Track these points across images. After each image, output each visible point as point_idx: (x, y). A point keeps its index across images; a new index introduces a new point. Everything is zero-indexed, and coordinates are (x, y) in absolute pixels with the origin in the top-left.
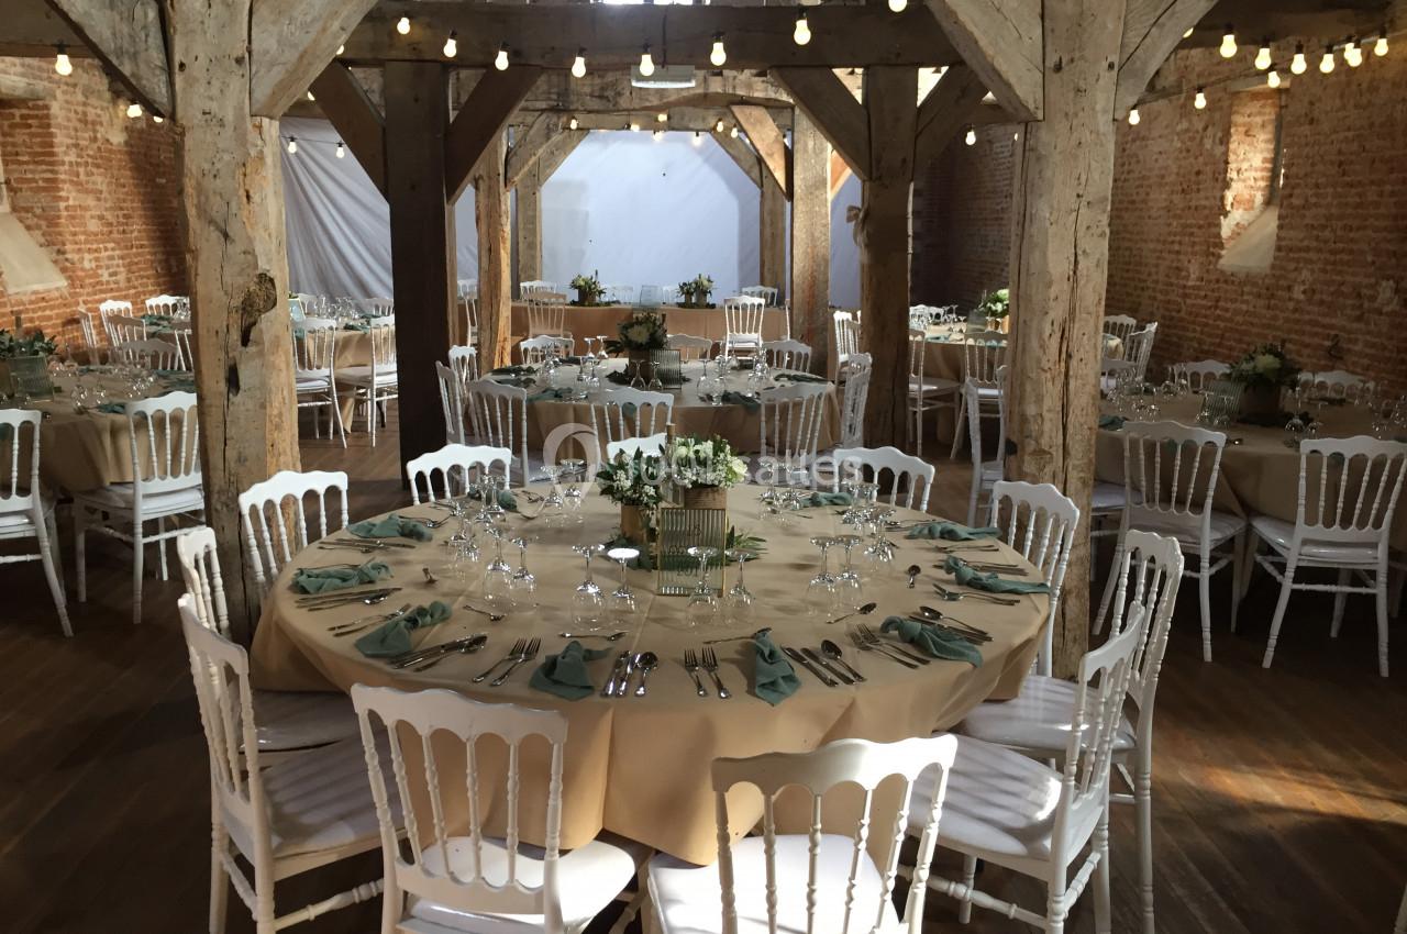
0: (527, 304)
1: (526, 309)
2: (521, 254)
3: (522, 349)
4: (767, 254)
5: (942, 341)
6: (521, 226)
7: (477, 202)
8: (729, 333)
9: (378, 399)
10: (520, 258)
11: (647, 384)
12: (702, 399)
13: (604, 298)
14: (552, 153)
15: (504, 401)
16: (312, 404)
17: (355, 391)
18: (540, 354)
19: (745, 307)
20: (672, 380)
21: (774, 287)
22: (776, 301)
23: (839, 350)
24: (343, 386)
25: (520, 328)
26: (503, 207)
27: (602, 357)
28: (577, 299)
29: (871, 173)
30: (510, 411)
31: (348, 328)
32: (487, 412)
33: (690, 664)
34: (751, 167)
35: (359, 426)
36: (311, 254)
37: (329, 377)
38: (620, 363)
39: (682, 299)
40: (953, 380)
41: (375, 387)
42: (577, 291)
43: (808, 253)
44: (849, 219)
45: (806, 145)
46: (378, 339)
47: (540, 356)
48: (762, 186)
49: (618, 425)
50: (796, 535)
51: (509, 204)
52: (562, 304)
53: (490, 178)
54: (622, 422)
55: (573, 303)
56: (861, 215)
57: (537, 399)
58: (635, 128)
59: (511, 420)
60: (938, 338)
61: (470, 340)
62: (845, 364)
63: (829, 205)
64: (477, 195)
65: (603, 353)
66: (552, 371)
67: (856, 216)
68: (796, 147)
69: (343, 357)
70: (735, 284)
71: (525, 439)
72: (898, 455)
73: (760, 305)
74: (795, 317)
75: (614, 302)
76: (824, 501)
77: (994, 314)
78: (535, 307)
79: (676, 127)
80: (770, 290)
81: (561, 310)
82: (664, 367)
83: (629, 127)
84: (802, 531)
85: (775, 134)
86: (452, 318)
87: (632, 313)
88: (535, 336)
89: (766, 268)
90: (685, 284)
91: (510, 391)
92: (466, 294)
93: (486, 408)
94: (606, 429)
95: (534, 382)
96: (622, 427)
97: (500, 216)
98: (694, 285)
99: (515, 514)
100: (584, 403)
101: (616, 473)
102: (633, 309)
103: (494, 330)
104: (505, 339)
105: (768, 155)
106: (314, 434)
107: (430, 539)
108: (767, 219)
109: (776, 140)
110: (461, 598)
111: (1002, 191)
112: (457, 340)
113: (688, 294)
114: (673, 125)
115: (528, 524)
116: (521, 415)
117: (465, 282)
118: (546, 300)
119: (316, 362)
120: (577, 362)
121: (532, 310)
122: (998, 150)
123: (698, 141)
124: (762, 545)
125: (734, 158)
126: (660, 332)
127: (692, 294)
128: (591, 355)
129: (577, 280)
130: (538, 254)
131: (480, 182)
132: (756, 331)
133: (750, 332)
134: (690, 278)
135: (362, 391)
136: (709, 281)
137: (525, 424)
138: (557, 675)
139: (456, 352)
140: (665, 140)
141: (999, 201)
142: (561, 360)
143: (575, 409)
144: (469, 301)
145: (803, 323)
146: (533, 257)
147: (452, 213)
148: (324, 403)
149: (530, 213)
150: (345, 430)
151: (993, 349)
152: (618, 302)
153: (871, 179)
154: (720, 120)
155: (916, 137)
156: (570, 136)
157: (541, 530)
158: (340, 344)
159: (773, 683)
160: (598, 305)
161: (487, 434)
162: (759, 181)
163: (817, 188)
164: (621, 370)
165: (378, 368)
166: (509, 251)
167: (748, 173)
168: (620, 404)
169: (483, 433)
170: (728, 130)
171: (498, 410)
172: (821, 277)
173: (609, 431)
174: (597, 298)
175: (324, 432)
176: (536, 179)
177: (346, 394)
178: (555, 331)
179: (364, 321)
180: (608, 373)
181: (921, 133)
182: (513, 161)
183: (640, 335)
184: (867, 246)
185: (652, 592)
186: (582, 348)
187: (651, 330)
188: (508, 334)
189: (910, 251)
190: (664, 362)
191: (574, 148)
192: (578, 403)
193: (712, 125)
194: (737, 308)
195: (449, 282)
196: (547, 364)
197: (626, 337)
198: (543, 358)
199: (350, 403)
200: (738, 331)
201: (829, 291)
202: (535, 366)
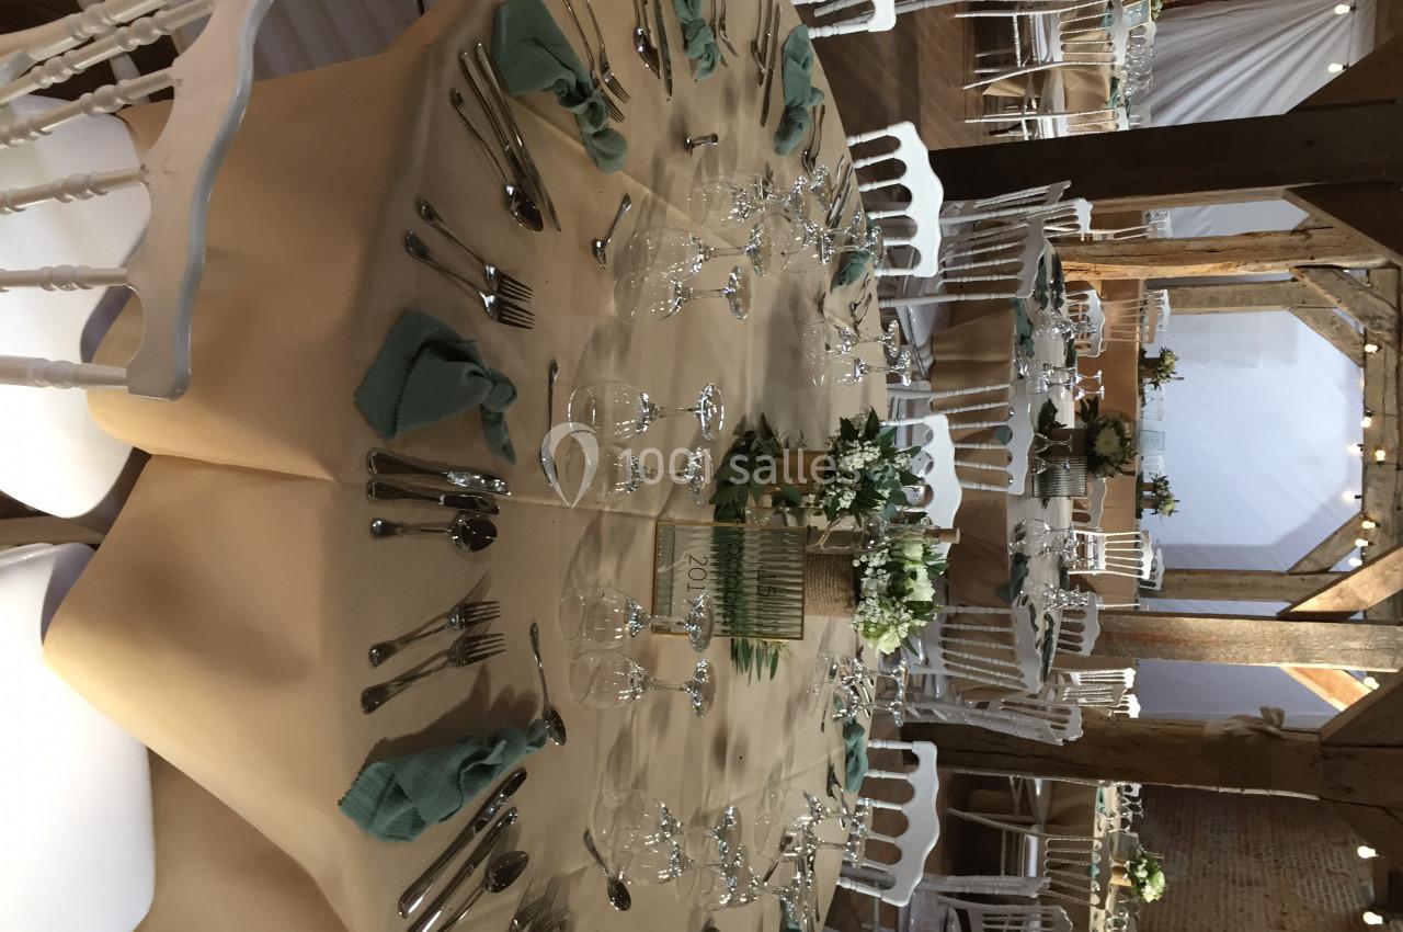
0: (1141, 298)
1: (1135, 296)
2: (1204, 289)
3: (1086, 292)
4: (1205, 578)
5: (1098, 805)
6: (1238, 288)
7: (1276, 233)
8: (1106, 535)
9: (1024, 123)
10: (1198, 289)
11: (1041, 455)
12: (1018, 528)
13: (1148, 389)
14: (1333, 323)
15: (1016, 268)
16: (1017, 43)
17: (1034, 96)
18: (1080, 315)
19: (1140, 555)
20: (1044, 486)
21: (1163, 586)
22: (1146, 589)
23: (1086, 672)
24: (1041, 80)
25: (1111, 290)
26: (1268, 265)
27: (1075, 393)
28: (1147, 356)
29: (1332, 745)
30: (1001, 278)
31: (1114, 82)
32: (1000, 247)
33: (470, 612)
34: (1316, 562)
35: (991, 105)
36: (1203, 47)
37: (1052, 62)
38: (1067, 418)
39: (1147, 480)
40: (1049, 812)
41: (1039, 118)
42: (1158, 356)
43: (1209, 636)
44: (1265, 710)
45: (1355, 639)
46: (1099, 118)
47: (1079, 317)
48: (1290, 574)
49: (981, 421)
50: (789, 718)
51: (1273, 272)
52: (1141, 339)
53: (1307, 248)
54: (985, 425)
55: (1142, 352)
56: (1272, 729)
57: (1019, 314)
58: (1367, 422)
59: (989, 278)
60: (1101, 801)
61: (1097, 233)
62: (1068, 679)
63: (1273, 664)
64: (1284, 232)
65: (1081, 395)
66: (1057, 330)
67: (1271, 722)
68: (1351, 627)
69: (1076, 77)
70: (1167, 540)
71: (963, 298)
72: (925, 847)
73: (1140, 573)
74: (1127, 617)
75: (1143, 400)
76: (851, 743)
77: (1134, 867)
78: (1138, 307)
79: (1369, 471)
80: (1159, 581)
81: (1134, 338)
82: (1063, 474)
83: (1369, 415)
84: (796, 724)
85: (1369, 601)
86: (1128, 203)
87: (1130, 421)
88: (1102, 307)
89: (1185, 576)
90: (1167, 483)
91: (1029, 275)
92: (1154, 226)
93: (1006, 246)
94: (976, 404)
95: (1043, 308)
96: (978, 425)
97: (1257, 262)
98: (1165, 494)
99: (829, 284)
100: (1013, 374)
101: (875, 445)
102: (1135, 423)
103: (1110, 259)
104: (1098, 273)
105: (1341, 591)
106: (980, 52)
107: (778, 151)
108: (1249, 579)
109: (1361, 602)
110: (647, 191)
111: (1283, 856)
112: (1099, 211)
113: (1154, 487)
114: (1370, 467)
115: (809, 303)
116: (996, 292)
117: (1170, 220)
118: (1146, 320)
119: (1071, 43)
120: (1070, 362)
121: (1135, 304)
122: (1335, 854)
123: (1350, 498)
124: (766, 671)
125: (1328, 540)
126: (1110, 469)
127: (1154, 491)
128: (1078, 379)
129: (1172, 356)
130: (1204, 309)
131: (1303, 236)
132: (1108, 568)
133: (1107, 560)
134: (1173, 489)
135: (1034, 104)
136: (1171, 512)
137: (984, 297)
138: (430, 363)
139: (1083, 209)
140: (1350, 459)
141: (1271, 851)
142: (1072, 341)
143: (1005, 362)
144: (1144, 230)
145: (1119, 627)
146: (1199, 304)
147: (1272, 196)
148: (1019, 57)
149: (1255, 299)
150: (986, 86)
151: (1088, 871)
152: (1144, 404)
153: (1324, 744)
154: (1378, 525)
155: (1384, 809)
156: (1357, 344)
157: (799, 323)
158: (1093, 73)
159: (399, 794)
160: (1140, 381)
161: (973, 248)
162: (1298, 570)
163: (1295, 650)
164: (1058, 418)
165: (1062, 119)
166: (1211, 274)
167: (1307, 557)
168: (1010, 423)
169: (973, 243)
170: (1365, 534)
171: (1003, 262)
172: (1179, 652)
173: (974, 408)
174: (1149, 380)
175: (984, 63)
176: (1301, 304)
177: (1030, 84)
178: (1108, 331)
179: (1122, 101)
180: (1054, 402)
181: (1390, 814)
182: (1332, 275)
183: (1106, 444)
184: (1229, 734)
185: (664, 511)
186: (1087, 367)
187: (1113, 458)
188: (1104, 277)
189: (1222, 790)
190: (1070, 476)
191: (1340, 348)
192: (1013, 366)
193: (1372, 516)
194: (1136, 545)
195: (1177, 196)
196: (1067, 324)
197: (1104, 425)
198: (1075, 319)
199: (1019, 91)
200: (1107, 546)
201: (1160, 659)
202: (1064, 309)
